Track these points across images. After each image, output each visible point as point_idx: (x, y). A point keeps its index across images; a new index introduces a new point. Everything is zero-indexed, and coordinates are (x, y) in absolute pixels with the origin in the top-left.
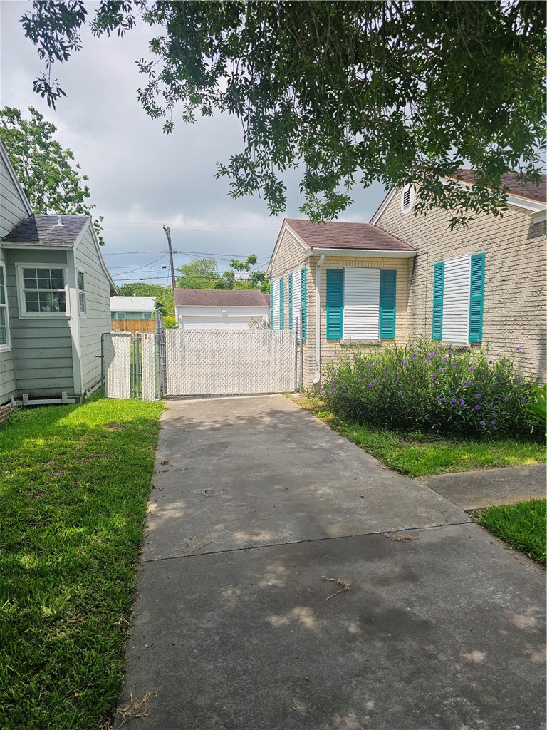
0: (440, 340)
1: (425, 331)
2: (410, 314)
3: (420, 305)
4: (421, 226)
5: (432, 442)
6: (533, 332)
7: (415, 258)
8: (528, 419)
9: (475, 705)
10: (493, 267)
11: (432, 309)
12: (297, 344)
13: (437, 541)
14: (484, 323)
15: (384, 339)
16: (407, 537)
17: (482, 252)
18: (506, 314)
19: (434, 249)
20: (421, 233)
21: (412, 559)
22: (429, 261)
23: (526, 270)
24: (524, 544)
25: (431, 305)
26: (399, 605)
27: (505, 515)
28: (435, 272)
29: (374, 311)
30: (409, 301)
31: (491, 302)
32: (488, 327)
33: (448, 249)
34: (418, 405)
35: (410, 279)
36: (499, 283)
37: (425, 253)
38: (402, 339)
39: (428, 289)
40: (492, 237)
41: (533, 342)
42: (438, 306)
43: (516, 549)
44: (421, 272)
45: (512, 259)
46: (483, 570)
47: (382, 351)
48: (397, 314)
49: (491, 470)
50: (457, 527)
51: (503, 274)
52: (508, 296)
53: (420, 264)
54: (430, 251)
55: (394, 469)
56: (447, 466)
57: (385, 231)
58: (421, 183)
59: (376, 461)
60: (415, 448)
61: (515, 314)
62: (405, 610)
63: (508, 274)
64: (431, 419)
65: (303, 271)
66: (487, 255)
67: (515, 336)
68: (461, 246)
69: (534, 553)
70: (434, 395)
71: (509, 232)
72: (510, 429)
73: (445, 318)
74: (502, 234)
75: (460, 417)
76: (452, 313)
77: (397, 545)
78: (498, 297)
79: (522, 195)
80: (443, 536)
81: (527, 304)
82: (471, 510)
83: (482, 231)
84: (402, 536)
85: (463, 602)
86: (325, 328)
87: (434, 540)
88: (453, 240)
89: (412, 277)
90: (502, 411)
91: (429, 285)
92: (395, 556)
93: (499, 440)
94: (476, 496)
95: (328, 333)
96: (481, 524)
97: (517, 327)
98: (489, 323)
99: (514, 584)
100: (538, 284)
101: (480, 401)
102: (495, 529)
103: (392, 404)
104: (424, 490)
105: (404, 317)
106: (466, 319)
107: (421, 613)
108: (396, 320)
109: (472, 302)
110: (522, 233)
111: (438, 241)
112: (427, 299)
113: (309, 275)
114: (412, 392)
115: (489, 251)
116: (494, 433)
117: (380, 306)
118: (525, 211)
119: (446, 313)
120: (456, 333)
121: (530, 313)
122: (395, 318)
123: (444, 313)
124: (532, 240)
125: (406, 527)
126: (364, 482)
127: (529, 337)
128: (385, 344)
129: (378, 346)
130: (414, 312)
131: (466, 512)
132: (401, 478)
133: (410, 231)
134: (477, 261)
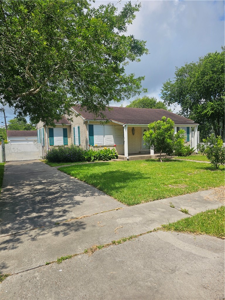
0: (75, 144)
10: (81, 129)
11: (74, 138)
12: (43, 147)
14: (80, 141)
22: (73, 127)
23: (84, 130)
29: (62, 138)
35: (70, 130)
38: (70, 145)
39: (73, 133)
40: (80, 123)
44: (72, 129)
54: (73, 124)
57: (66, 118)
61: (83, 139)
65: (43, 128)
73: (76, 140)
78: (81, 135)
86: (49, 143)
95: (50, 144)
100: (85, 133)
111: (74, 122)
112: (73, 135)
113: (44, 130)
118: (83, 119)
122: (68, 140)
124: (84, 125)
130: (71, 138)
134: (79, 127)
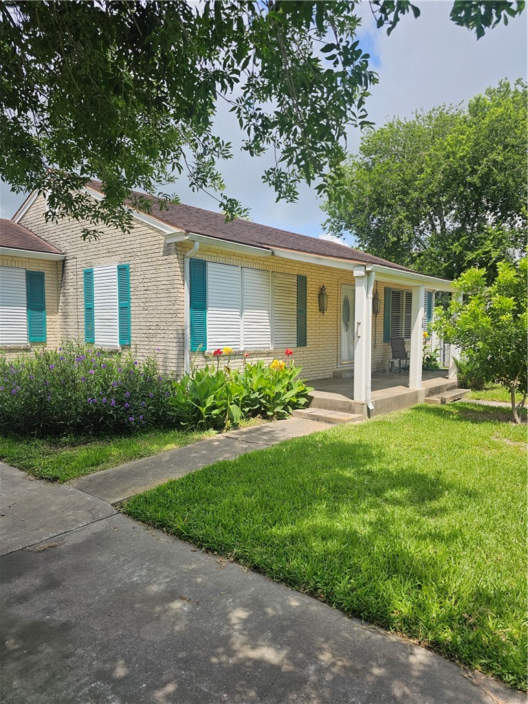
0: (92, 343)
1: (77, 334)
2: (62, 317)
3: (71, 308)
4: (68, 231)
5: (85, 444)
6: (172, 336)
7: (64, 261)
8: (169, 410)
9: (108, 683)
10: (136, 278)
11: (84, 313)
13: (83, 540)
14: (132, 327)
15: (33, 343)
16: (51, 545)
17: (127, 263)
18: (150, 320)
19: (82, 255)
20: (69, 238)
21: (54, 566)
22: (78, 266)
23: (163, 283)
24: (160, 522)
25: (82, 309)
26: (37, 617)
27: (146, 500)
28: (85, 278)
29: (20, 313)
30: (60, 304)
31: (137, 309)
32: (136, 331)
33: (94, 257)
34: (70, 408)
35: (60, 282)
36: (142, 293)
37: (74, 258)
38: (54, 343)
39: (79, 293)
40: (135, 250)
41: (172, 344)
42: (89, 310)
43: (154, 527)
44: (70, 276)
45: (152, 272)
46: (124, 555)
47: (31, 355)
48: (47, 317)
49: (138, 461)
50: (103, 521)
51: (145, 284)
52: (151, 304)
53: (69, 268)
54: (79, 256)
55: (43, 478)
56: (98, 464)
57: (31, 231)
58: (50, 191)
59: (23, 473)
60: (66, 452)
61: (157, 320)
62: (45, 619)
63: (149, 284)
64: (83, 421)
66: (131, 266)
67: (158, 340)
68: (107, 255)
69: (168, 526)
70: (85, 397)
71: (148, 248)
72: (156, 421)
73: (97, 323)
74: (142, 249)
75: (112, 416)
76: (103, 317)
77: (41, 557)
78: (142, 304)
79: (156, 217)
80: (89, 534)
81: (166, 312)
82: (117, 503)
83: (125, 244)
84: (45, 545)
85: (103, 591)
87: (80, 540)
88: (100, 249)
89: (62, 281)
90: (148, 406)
91: (79, 290)
92: (37, 568)
93: (146, 432)
94: (123, 488)
96: (125, 513)
97: (160, 332)
98: (137, 328)
99: (150, 560)
100: (173, 295)
101: (129, 399)
102: (137, 515)
103: (41, 410)
104: (72, 493)
105: (55, 320)
106: (116, 323)
107: (60, 617)
108: (47, 323)
109: (121, 308)
110: (158, 250)
111: (86, 248)
112: (78, 304)
114: (62, 395)
115: (132, 263)
116: (142, 427)
117: (28, 308)
118: (160, 231)
119: (98, 317)
120: (107, 337)
121: (169, 320)
122: (45, 322)
123: (95, 318)
124: (166, 257)
125: (51, 535)
126: (6, 500)
127: (169, 340)
128: (34, 348)
129: (27, 350)
130: (65, 316)
131: (113, 505)
132: (50, 486)
133: (57, 234)
134: (123, 270)
